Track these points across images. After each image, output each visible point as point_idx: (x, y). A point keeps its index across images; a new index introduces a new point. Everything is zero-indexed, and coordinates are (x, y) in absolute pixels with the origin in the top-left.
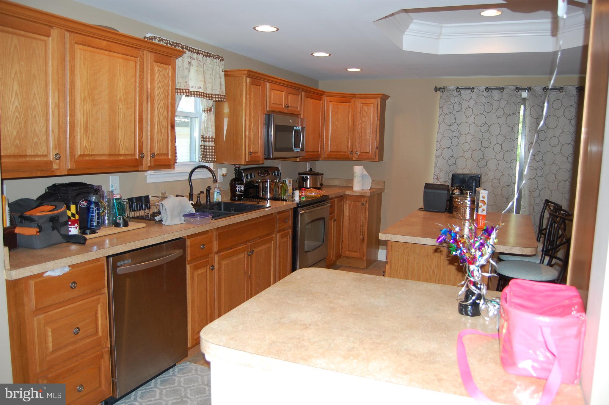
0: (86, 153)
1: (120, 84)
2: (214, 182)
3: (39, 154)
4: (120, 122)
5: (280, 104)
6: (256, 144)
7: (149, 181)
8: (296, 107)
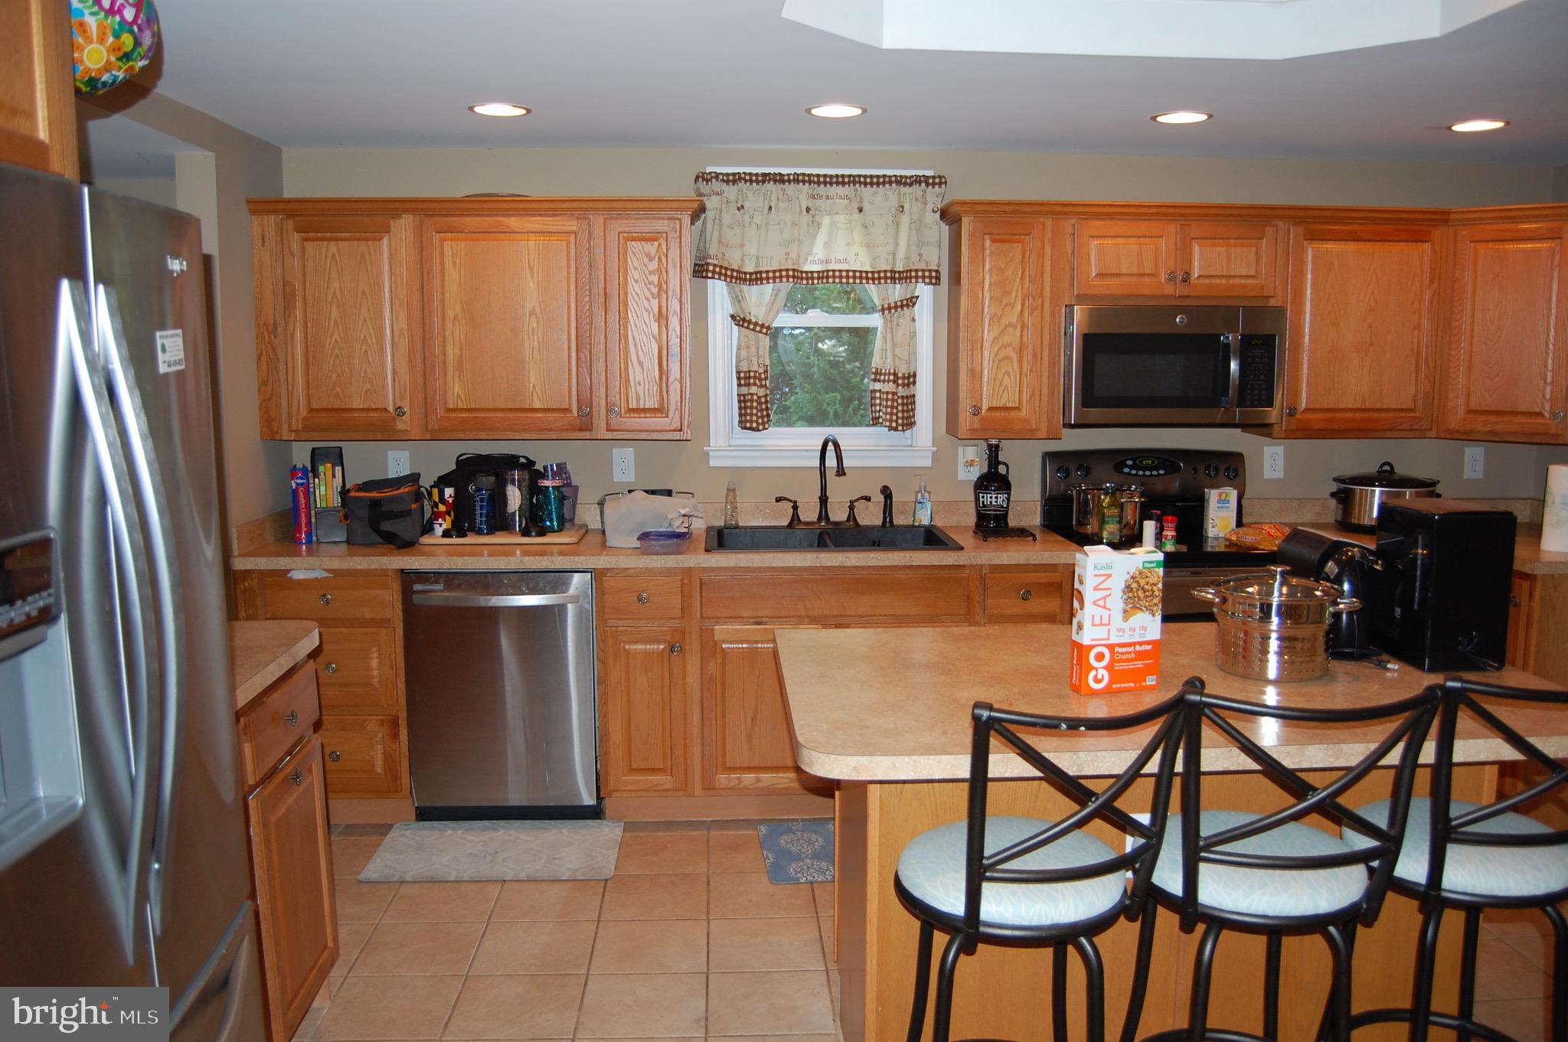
0: (460, 406)
1: (531, 284)
3: (373, 407)
4: (532, 354)
5: (1143, 272)
6: (1006, 387)
7: (713, 463)
8: (1241, 277)
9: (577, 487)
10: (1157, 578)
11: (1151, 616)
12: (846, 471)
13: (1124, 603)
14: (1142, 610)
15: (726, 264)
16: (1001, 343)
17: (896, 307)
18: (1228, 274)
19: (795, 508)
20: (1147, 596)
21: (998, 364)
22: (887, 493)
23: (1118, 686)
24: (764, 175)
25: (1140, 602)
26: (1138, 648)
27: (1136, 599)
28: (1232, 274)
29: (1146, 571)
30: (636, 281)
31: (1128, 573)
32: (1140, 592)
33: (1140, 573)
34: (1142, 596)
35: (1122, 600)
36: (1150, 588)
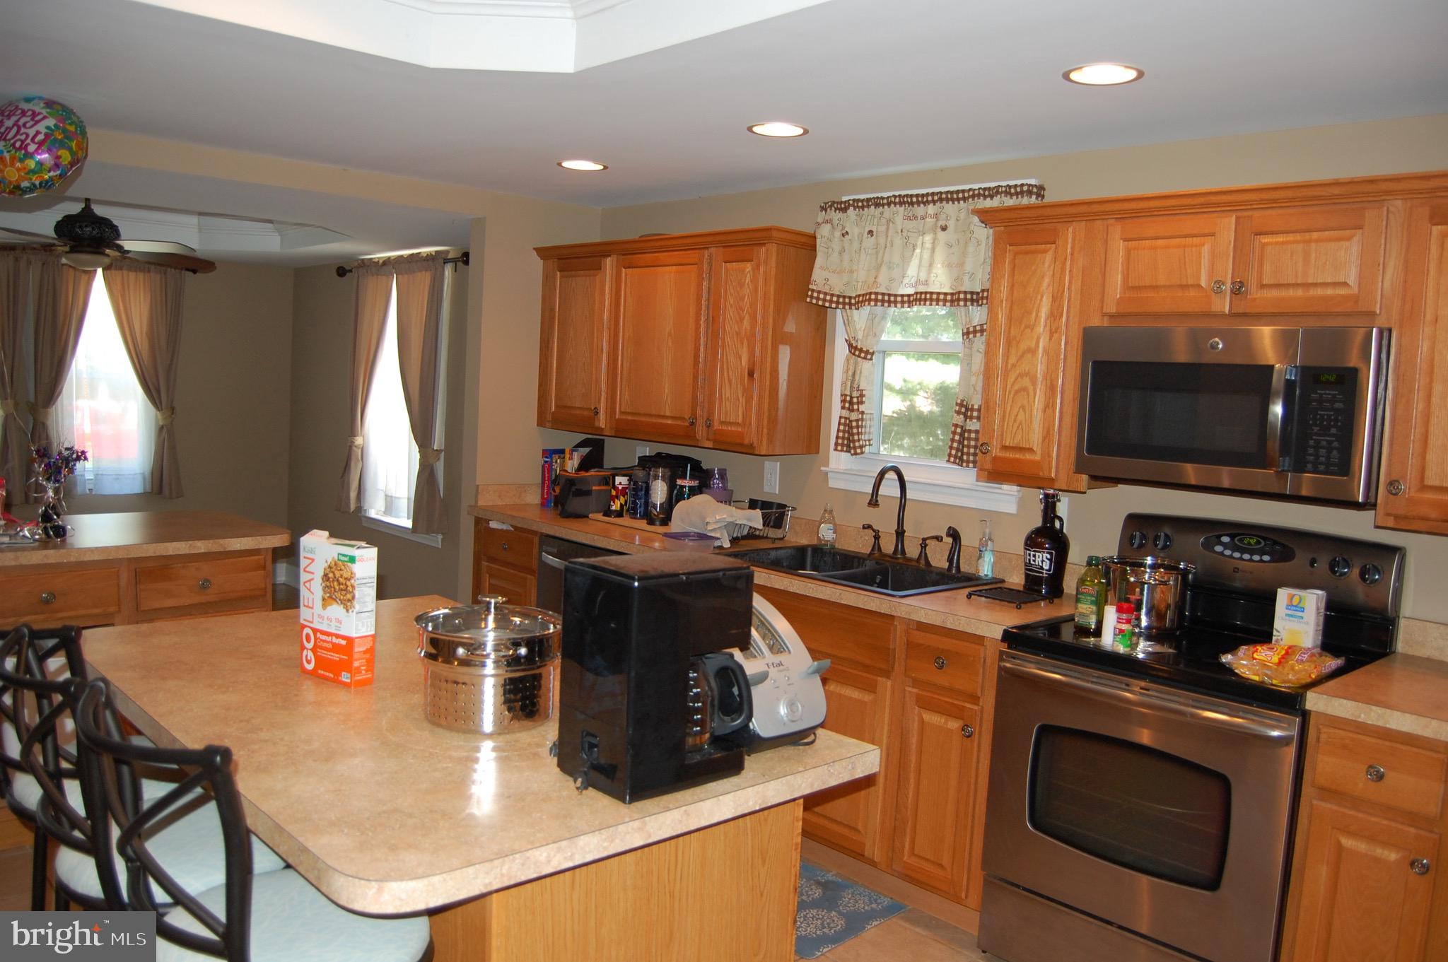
0: (628, 410)
1: (671, 309)
2: (870, 504)
3: (585, 407)
4: (668, 369)
5: (1185, 283)
6: (1021, 423)
7: (832, 484)
8: (1325, 285)
9: (732, 491)
10: (350, 574)
11: (345, 610)
12: (880, 502)
13: (323, 590)
14: (337, 601)
15: (826, 289)
16: (1018, 372)
17: (975, 332)
18: (1304, 282)
19: (877, 537)
20: (342, 590)
21: (1014, 395)
22: (954, 535)
23: (322, 672)
24: (868, 200)
25: (336, 594)
26: (335, 640)
27: (333, 589)
28: (1310, 281)
29: (340, 563)
30: (731, 306)
31: (326, 562)
32: (336, 583)
33: (336, 564)
34: (337, 588)
35: (321, 587)
36: (344, 582)
